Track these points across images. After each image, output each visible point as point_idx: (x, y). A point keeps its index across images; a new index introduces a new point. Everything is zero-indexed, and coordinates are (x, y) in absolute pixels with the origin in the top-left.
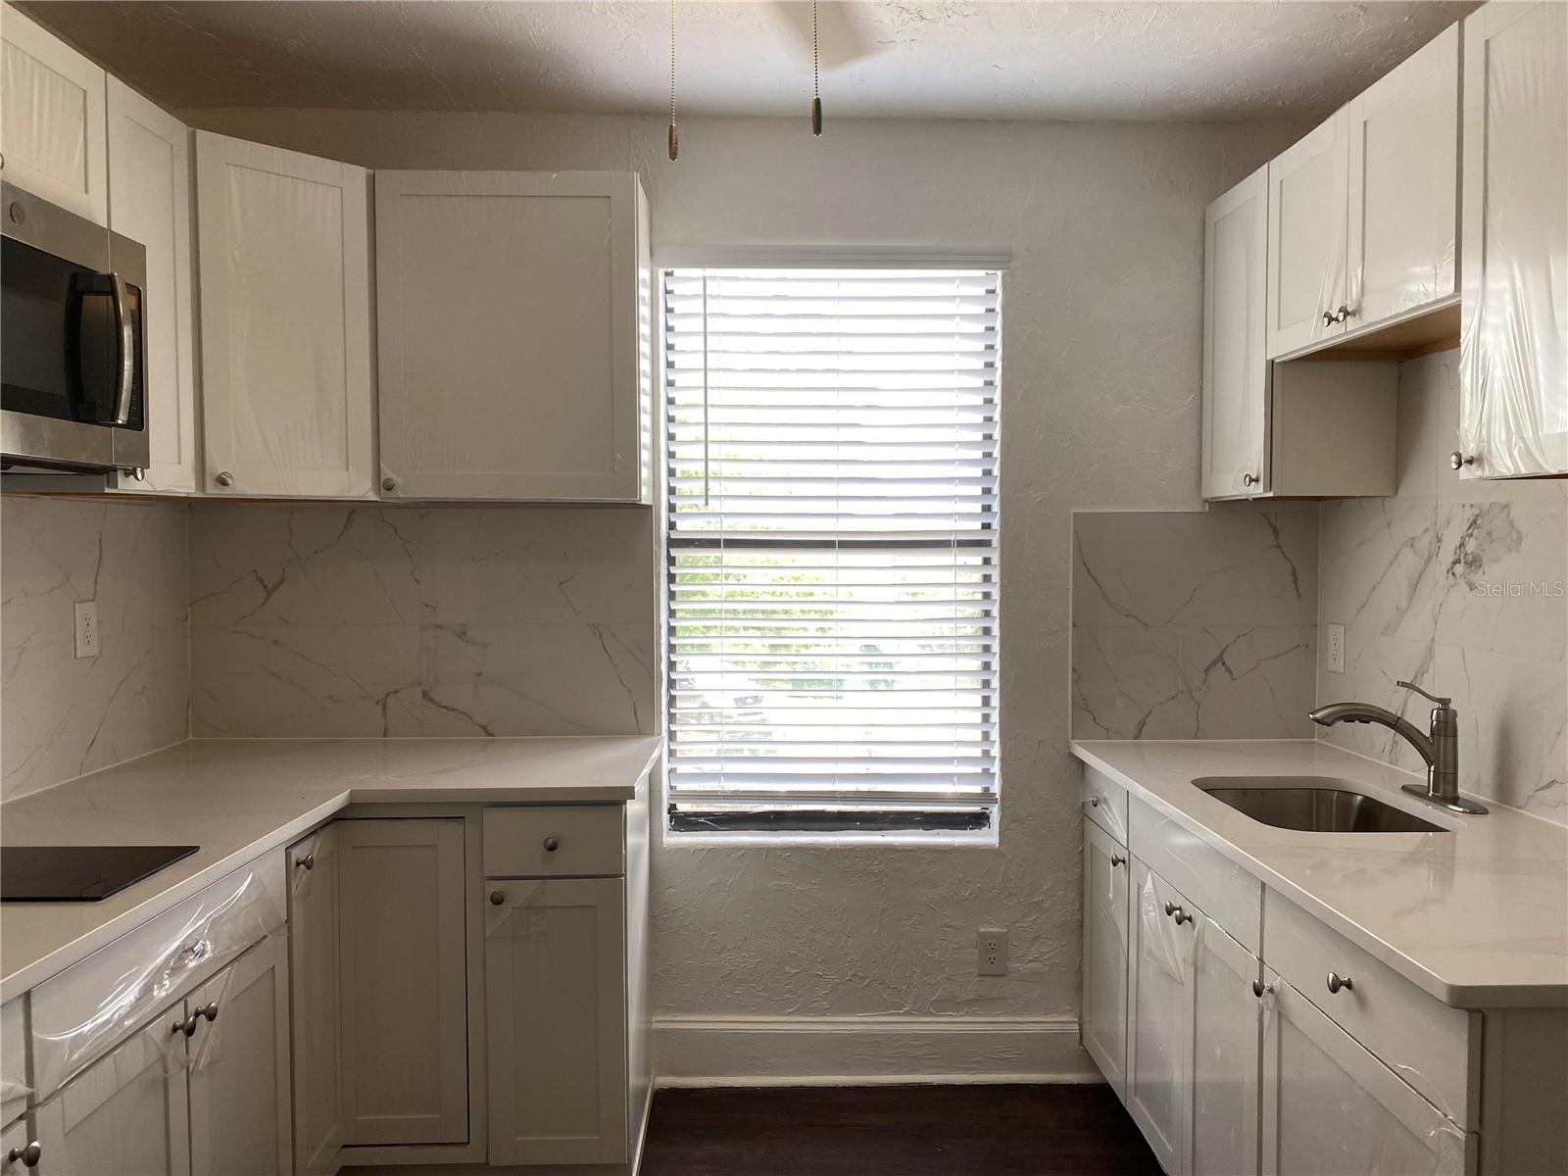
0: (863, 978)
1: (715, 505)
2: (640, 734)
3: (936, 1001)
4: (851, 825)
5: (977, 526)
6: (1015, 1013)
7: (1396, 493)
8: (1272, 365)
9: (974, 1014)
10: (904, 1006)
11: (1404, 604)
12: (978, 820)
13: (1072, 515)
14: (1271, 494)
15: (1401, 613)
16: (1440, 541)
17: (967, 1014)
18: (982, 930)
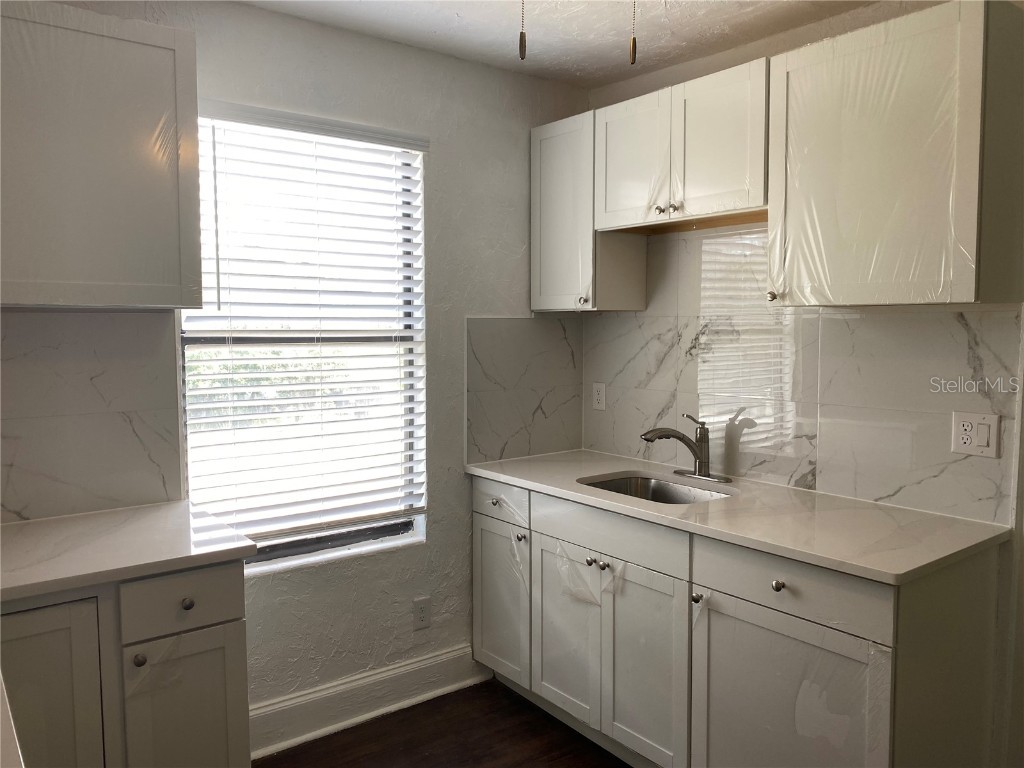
0: (341, 653)
1: (225, 311)
2: (168, 500)
3: (391, 654)
4: (325, 545)
5: (401, 327)
6: (435, 650)
7: (646, 308)
8: (596, 232)
9: (412, 657)
10: (368, 664)
11: (653, 371)
12: (407, 526)
13: (465, 321)
14: (595, 309)
15: (650, 376)
16: (680, 336)
17: (408, 658)
18: (416, 599)
